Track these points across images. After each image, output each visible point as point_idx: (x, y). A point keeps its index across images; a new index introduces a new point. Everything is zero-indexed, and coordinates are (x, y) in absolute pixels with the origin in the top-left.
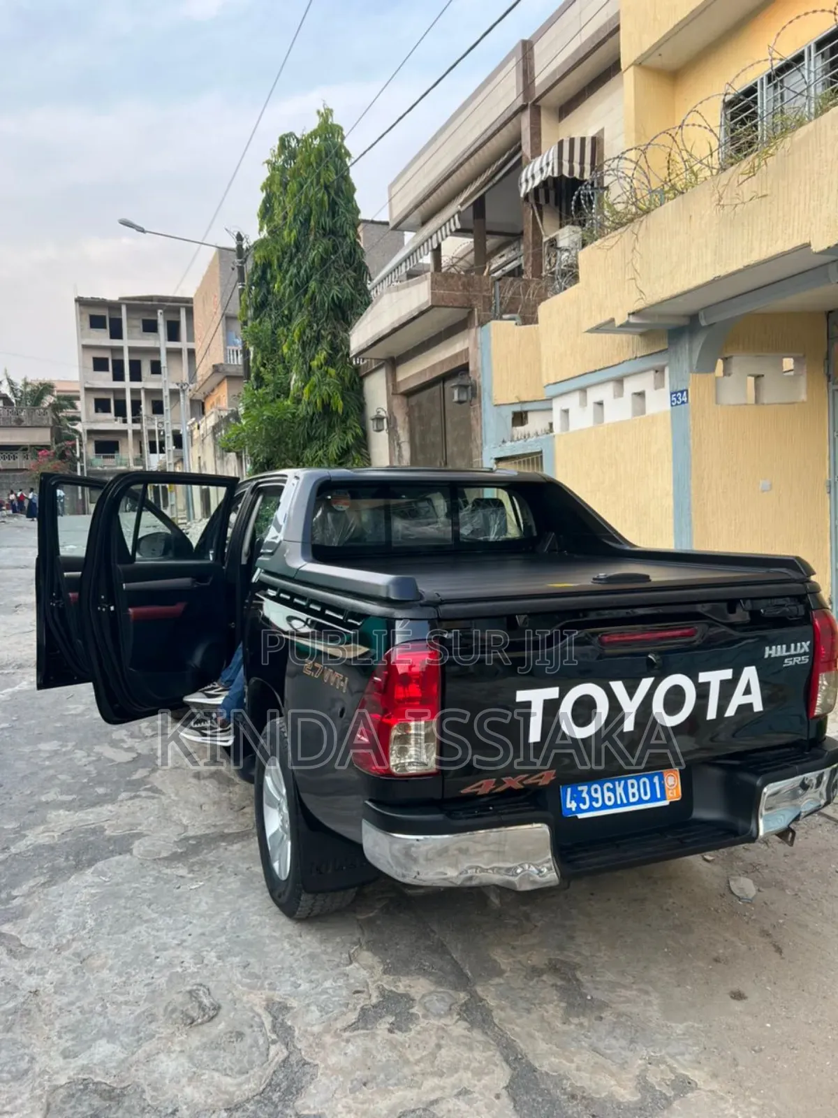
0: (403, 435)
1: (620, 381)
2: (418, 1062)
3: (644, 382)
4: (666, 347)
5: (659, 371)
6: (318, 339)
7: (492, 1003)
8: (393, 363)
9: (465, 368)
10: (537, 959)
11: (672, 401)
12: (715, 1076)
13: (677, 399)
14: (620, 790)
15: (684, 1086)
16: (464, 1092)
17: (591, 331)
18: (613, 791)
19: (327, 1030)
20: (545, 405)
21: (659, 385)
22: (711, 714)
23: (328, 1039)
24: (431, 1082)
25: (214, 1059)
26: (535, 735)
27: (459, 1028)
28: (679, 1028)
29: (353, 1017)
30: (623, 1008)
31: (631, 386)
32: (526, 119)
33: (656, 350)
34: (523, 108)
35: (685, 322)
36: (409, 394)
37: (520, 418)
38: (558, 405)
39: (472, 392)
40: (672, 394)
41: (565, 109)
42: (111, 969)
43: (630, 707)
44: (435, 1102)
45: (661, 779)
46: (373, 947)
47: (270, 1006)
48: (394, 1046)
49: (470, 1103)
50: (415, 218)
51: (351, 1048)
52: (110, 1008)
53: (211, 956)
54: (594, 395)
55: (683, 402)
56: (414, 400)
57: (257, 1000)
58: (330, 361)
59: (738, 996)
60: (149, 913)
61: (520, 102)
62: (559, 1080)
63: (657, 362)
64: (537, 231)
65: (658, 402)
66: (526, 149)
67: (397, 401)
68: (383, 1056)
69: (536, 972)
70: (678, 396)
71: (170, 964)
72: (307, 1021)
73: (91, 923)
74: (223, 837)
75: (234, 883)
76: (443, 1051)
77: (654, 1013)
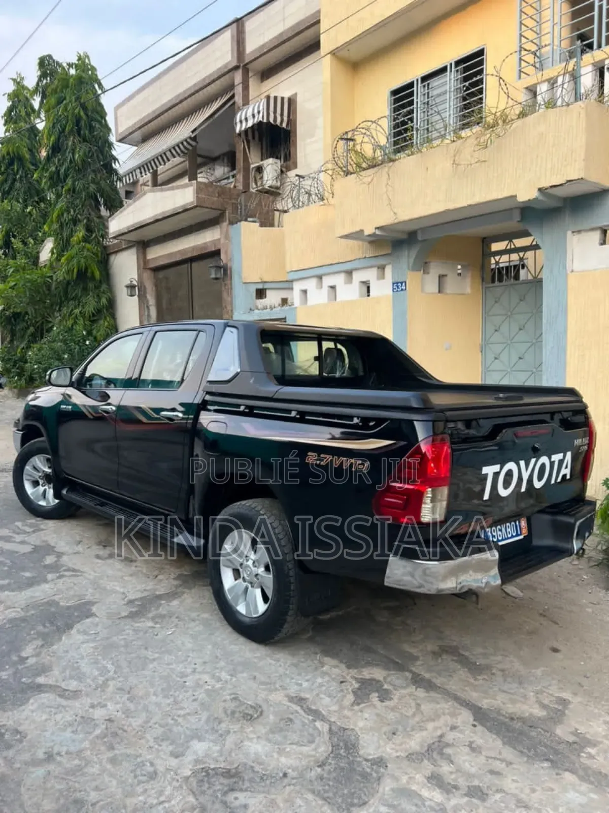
0: (151, 300)
1: (349, 273)
2: (414, 715)
3: (370, 275)
4: (390, 252)
5: (382, 268)
6: (75, 221)
7: (427, 676)
8: (143, 245)
9: (216, 253)
10: (430, 647)
11: (393, 289)
12: (575, 694)
13: (398, 287)
14: (503, 530)
15: (564, 702)
16: (453, 728)
17: (342, 237)
18: (501, 530)
19: (342, 708)
20: (288, 285)
21: (382, 276)
22: (553, 482)
23: (346, 712)
24: (430, 726)
25: (285, 737)
26: (486, 496)
27: (421, 693)
28: (539, 672)
29: (351, 698)
30: (500, 666)
31: (358, 277)
32: (238, 77)
33: (382, 253)
34: (236, 68)
35: (405, 236)
36: (156, 270)
37: (261, 294)
38: (298, 287)
39: (225, 272)
40: (393, 284)
41: (267, 74)
42: (155, 694)
43: (525, 476)
44: (441, 736)
45: (519, 523)
46: (327, 653)
47: (291, 699)
48: (393, 709)
49: (461, 732)
50: (137, 135)
51: (366, 715)
52: (180, 720)
53: (225, 676)
54: (328, 281)
55: (402, 290)
56: (161, 275)
57: (278, 697)
58: (86, 240)
59: (555, 650)
60: (149, 654)
61: (234, 64)
62: (498, 711)
63: (381, 262)
64: (246, 159)
65: (382, 288)
66: (238, 99)
67: (147, 275)
68: (391, 716)
69: (436, 654)
70: (399, 286)
71: (198, 685)
72: (326, 704)
73: (109, 666)
74: (159, 597)
75: (197, 627)
76: (423, 707)
77: (517, 665)
